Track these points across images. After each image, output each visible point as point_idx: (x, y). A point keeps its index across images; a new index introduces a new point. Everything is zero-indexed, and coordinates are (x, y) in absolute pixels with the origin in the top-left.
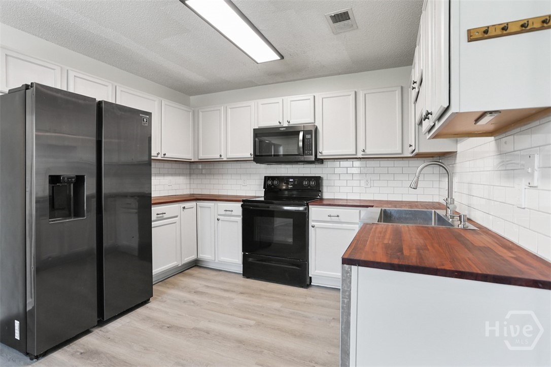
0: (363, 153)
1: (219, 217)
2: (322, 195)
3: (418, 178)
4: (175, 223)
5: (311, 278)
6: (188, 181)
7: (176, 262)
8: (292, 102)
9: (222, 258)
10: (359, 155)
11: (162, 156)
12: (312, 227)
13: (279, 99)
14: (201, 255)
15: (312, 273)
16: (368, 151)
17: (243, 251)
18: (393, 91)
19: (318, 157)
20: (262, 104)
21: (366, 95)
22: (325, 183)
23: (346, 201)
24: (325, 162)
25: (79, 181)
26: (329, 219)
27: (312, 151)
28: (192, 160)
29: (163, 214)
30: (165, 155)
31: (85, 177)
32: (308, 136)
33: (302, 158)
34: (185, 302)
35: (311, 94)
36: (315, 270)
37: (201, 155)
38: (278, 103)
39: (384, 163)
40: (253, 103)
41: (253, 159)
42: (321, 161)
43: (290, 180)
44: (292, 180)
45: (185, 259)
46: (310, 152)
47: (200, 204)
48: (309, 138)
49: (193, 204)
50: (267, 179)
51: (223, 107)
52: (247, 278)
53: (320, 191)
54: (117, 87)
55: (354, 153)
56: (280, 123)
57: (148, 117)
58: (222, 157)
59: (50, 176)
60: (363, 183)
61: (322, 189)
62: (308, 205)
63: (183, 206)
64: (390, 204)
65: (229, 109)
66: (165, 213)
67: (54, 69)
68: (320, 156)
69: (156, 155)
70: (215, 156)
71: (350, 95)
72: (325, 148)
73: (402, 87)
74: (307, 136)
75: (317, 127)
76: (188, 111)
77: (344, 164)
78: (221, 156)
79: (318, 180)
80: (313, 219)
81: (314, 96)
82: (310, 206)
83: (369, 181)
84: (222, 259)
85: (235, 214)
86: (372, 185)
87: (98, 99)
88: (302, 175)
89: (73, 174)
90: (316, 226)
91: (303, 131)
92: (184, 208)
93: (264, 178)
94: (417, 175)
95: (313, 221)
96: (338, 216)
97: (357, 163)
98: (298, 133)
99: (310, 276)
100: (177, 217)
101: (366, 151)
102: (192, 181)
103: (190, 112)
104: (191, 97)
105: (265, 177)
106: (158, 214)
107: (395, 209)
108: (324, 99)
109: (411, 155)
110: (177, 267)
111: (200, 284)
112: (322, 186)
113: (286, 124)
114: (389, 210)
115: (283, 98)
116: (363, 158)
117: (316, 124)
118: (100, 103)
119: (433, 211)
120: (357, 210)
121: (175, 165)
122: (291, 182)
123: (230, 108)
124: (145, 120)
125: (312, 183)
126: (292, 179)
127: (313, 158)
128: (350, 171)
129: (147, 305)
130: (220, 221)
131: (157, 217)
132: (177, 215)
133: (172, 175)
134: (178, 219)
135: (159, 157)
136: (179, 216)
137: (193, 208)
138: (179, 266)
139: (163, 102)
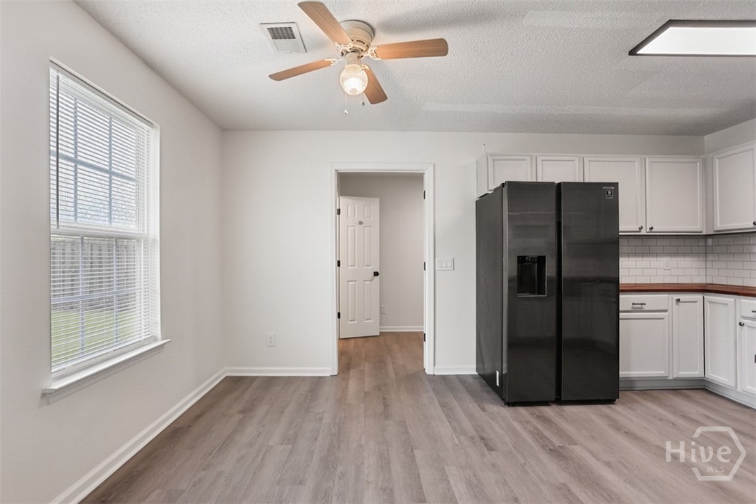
1: (743, 321)
4: (662, 319)
6: (702, 264)
7: (663, 372)
11: (648, 230)
14: (712, 374)
25: (541, 260)
28: (704, 233)
29: (642, 304)
30: (652, 228)
31: (546, 258)
34: (661, 419)
37: (719, 225)
45: (680, 373)
47: (709, 297)
49: (698, 297)
54: (585, 159)
57: (613, 188)
59: (518, 257)
66: (645, 304)
67: (525, 160)
69: (638, 230)
70: (744, 224)
76: (693, 162)
78: (755, 224)
84: (750, 389)
87: (557, 181)
89: (535, 254)
92: (678, 300)
100: (666, 311)
102: (709, 265)
103: (696, 162)
106: (633, 304)
110: (664, 379)
111: (697, 411)
118: (559, 184)
121: (675, 242)
124: (609, 193)
129: (611, 406)
130: (744, 327)
131: (633, 308)
132: (666, 308)
133: (671, 254)
134: (669, 315)
135: (643, 232)
136: (670, 311)
137: (696, 302)
138: (669, 378)
139: (647, 159)
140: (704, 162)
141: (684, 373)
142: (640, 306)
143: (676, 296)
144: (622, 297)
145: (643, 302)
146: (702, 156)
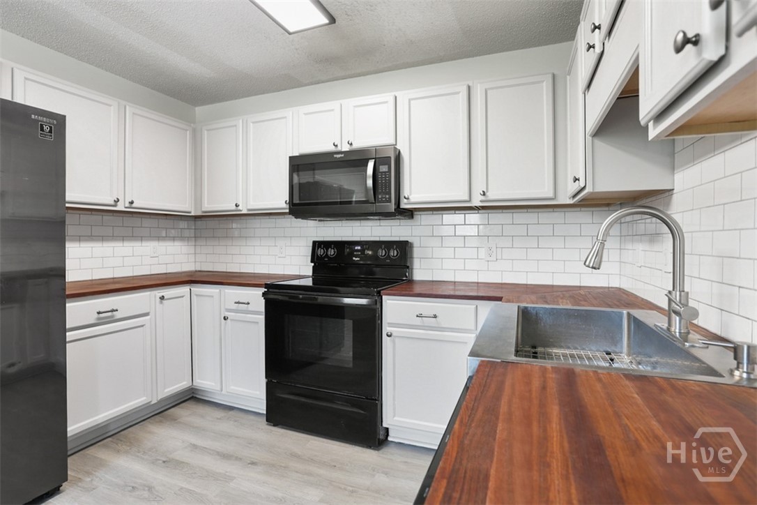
0: (483, 198)
1: (227, 314)
2: (412, 274)
3: (603, 244)
4: (142, 326)
5: (387, 429)
6: (191, 249)
7: (145, 398)
8: (356, 109)
9: (232, 387)
10: (476, 202)
11: (127, 205)
12: (388, 335)
13: (334, 105)
14: (199, 381)
15: (389, 422)
16: (492, 195)
17: (266, 378)
18: (538, 82)
19: (403, 206)
20: (306, 114)
21: (489, 92)
22: (416, 252)
23: (452, 287)
24: (417, 216)
26: (418, 321)
27: (390, 194)
28: (192, 214)
29: (113, 311)
30: (132, 203)
32: (383, 168)
33: (372, 208)
34: (133, 489)
35: (390, 94)
36: (394, 416)
37: (206, 206)
38: (333, 110)
39: (520, 217)
40: (288, 112)
41: (288, 211)
42: (409, 214)
43: (356, 248)
44: (359, 248)
45: (166, 390)
46: (387, 196)
47: (198, 289)
48: (385, 172)
49: (184, 290)
50: (317, 245)
51: (241, 121)
52: (274, 425)
53: (408, 267)
55: (466, 198)
56: (336, 146)
57: (55, 122)
58: (240, 208)
60: (483, 253)
61: (412, 263)
62: (379, 295)
63: (161, 295)
64: (533, 293)
65: (251, 124)
66: (117, 310)
68: (406, 204)
69: (112, 203)
70: (227, 206)
71: (458, 93)
72: (415, 191)
73: (554, 76)
74: (381, 167)
75: (399, 152)
76: (184, 129)
77: (448, 218)
78: (237, 206)
79: (404, 248)
80: (389, 321)
81: (396, 97)
82: (384, 297)
83: (494, 249)
84: (234, 388)
85: (253, 309)
86: (499, 257)
88: (377, 239)
90: (394, 334)
91: (375, 158)
92: (162, 298)
93: (311, 245)
94: (600, 237)
95: (391, 325)
96: (435, 317)
97: (473, 218)
98: (364, 163)
99: (385, 425)
100: (147, 314)
101: (487, 194)
102: (198, 248)
103: (187, 130)
104: (197, 108)
105: (314, 243)
106: (99, 313)
107: (547, 306)
108: (412, 102)
109: (571, 202)
110: (147, 406)
112: (412, 257)
113: (346, 148)
114: (534, 308)
115: (341, 101)
116: (484, 208)
117: (398, 147)
119: (625, 312)
120: (469, 306)
122: (358, 251)
123: (253, 123)
124: (46, 128)
125: (393, 253)
126: (358, 245)
127: (392, 207)
128: (461, 231)
130: (228, 321)
131: (99, 319)
132: (147, 311)
133: (159, 238)
134: (150, 319)
135: (120, 207)
136: (152, 314)
137: (183, 297)
138: (152, 403)
139: (128, 108)
140: (194, 132)
141: (171, 388)
142: (110, 314)
143: (158, 293)
144: (71, 306)
145: (115, 308)
146: (192, 125)
